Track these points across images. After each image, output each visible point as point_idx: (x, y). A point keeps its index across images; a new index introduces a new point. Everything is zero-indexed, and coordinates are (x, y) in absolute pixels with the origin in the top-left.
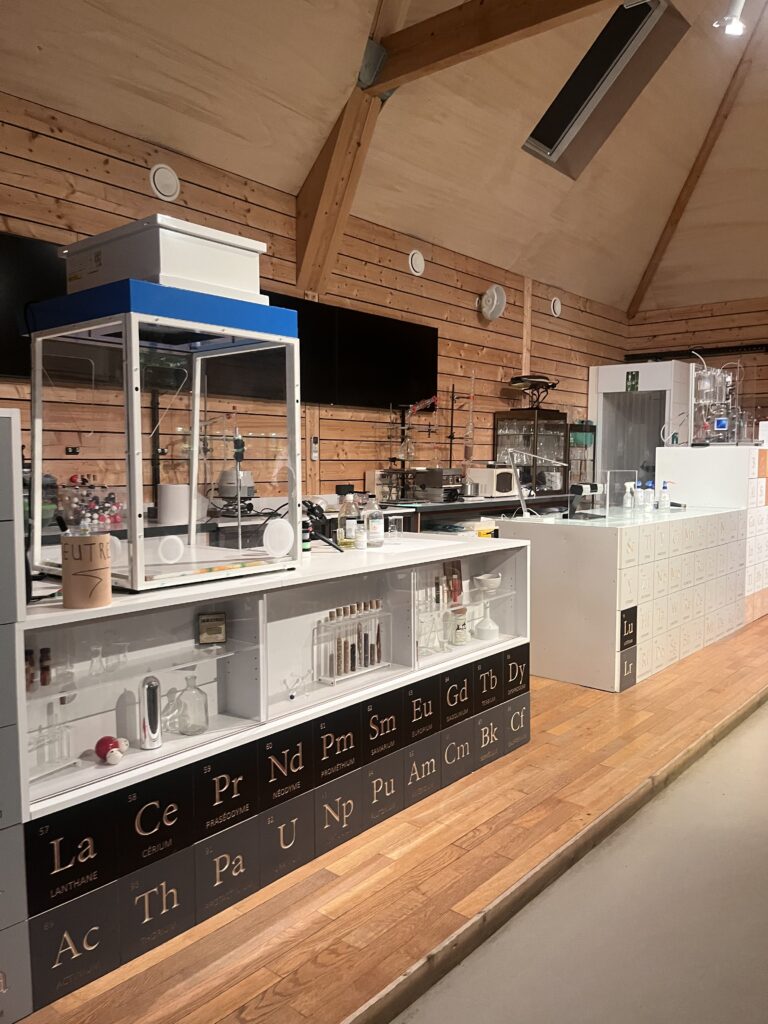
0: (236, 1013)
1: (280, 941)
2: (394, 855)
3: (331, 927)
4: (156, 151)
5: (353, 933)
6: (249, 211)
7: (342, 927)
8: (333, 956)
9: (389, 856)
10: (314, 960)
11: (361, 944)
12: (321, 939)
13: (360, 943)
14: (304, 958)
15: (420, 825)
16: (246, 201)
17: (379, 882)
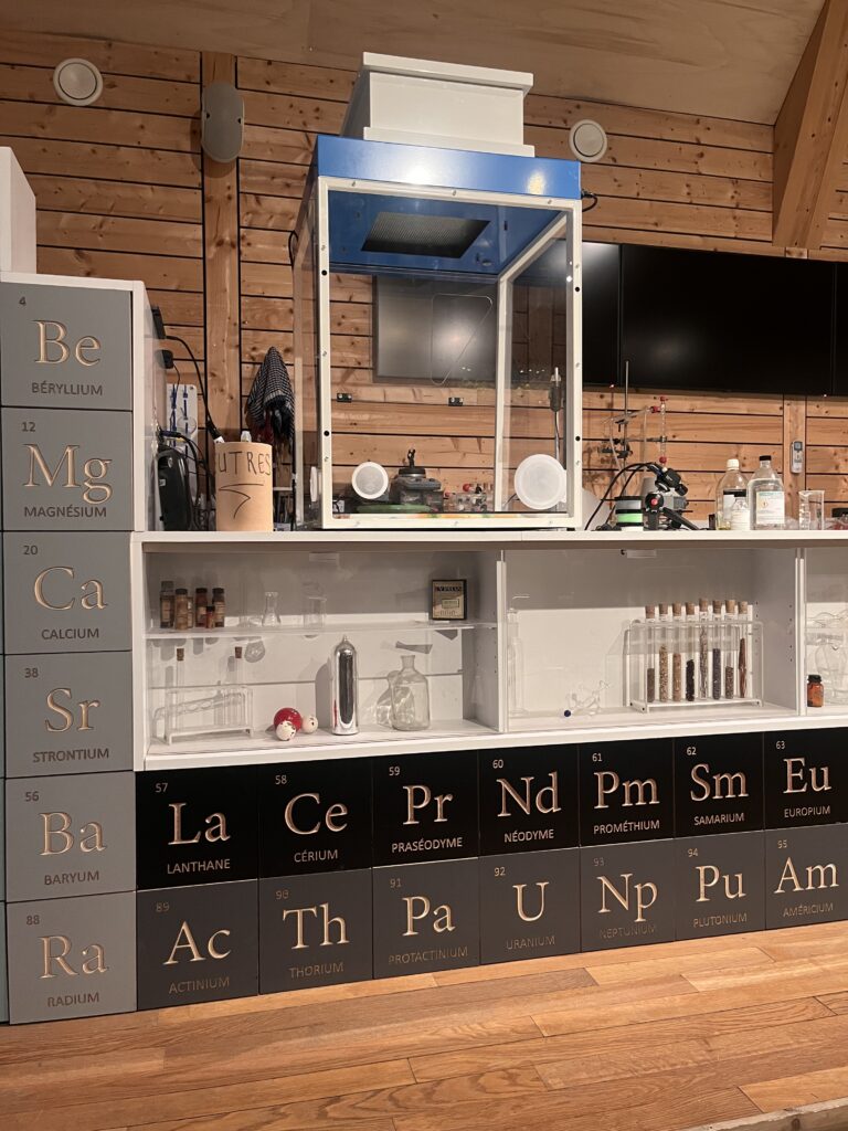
0: (323, 1102)
1: (454, 1035)
2: (701, 985)
3: (532, 1044)
4: (578, 107)
5: (557, 1064)
6: (702, 155)
7: (550, 1049)
8: (506, 1082)
9: (693, 983)
10: (475, 1077)
11: (557, 1083)
12: (505, 1054)
13: (557, 1081)
14: (467, 1068)
15: (777, 956)
16: (699, 144)
17: (649, 1013)
